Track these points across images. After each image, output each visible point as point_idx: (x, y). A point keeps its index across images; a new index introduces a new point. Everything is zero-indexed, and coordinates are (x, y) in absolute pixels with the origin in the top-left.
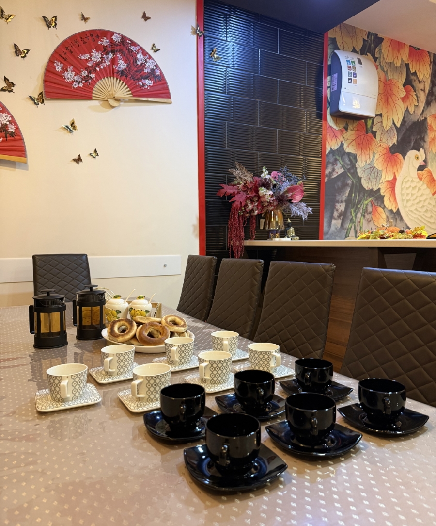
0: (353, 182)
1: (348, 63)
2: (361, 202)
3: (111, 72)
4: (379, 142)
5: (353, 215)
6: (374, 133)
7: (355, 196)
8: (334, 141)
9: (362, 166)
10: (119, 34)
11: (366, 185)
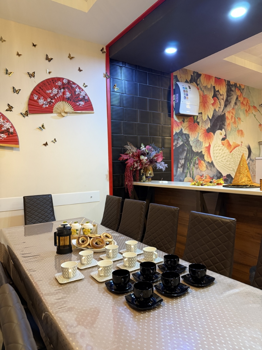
0: (188, 149)
1: (184, 89)
2: (192, 158)
3: (63, 99)
4: (201, 127)
5: (189, 165)
6: (198, 123)
7: (189, 156)
8: (177, 128)
9: (192, 140)
10: (66, 79)
11: (195, 149)
